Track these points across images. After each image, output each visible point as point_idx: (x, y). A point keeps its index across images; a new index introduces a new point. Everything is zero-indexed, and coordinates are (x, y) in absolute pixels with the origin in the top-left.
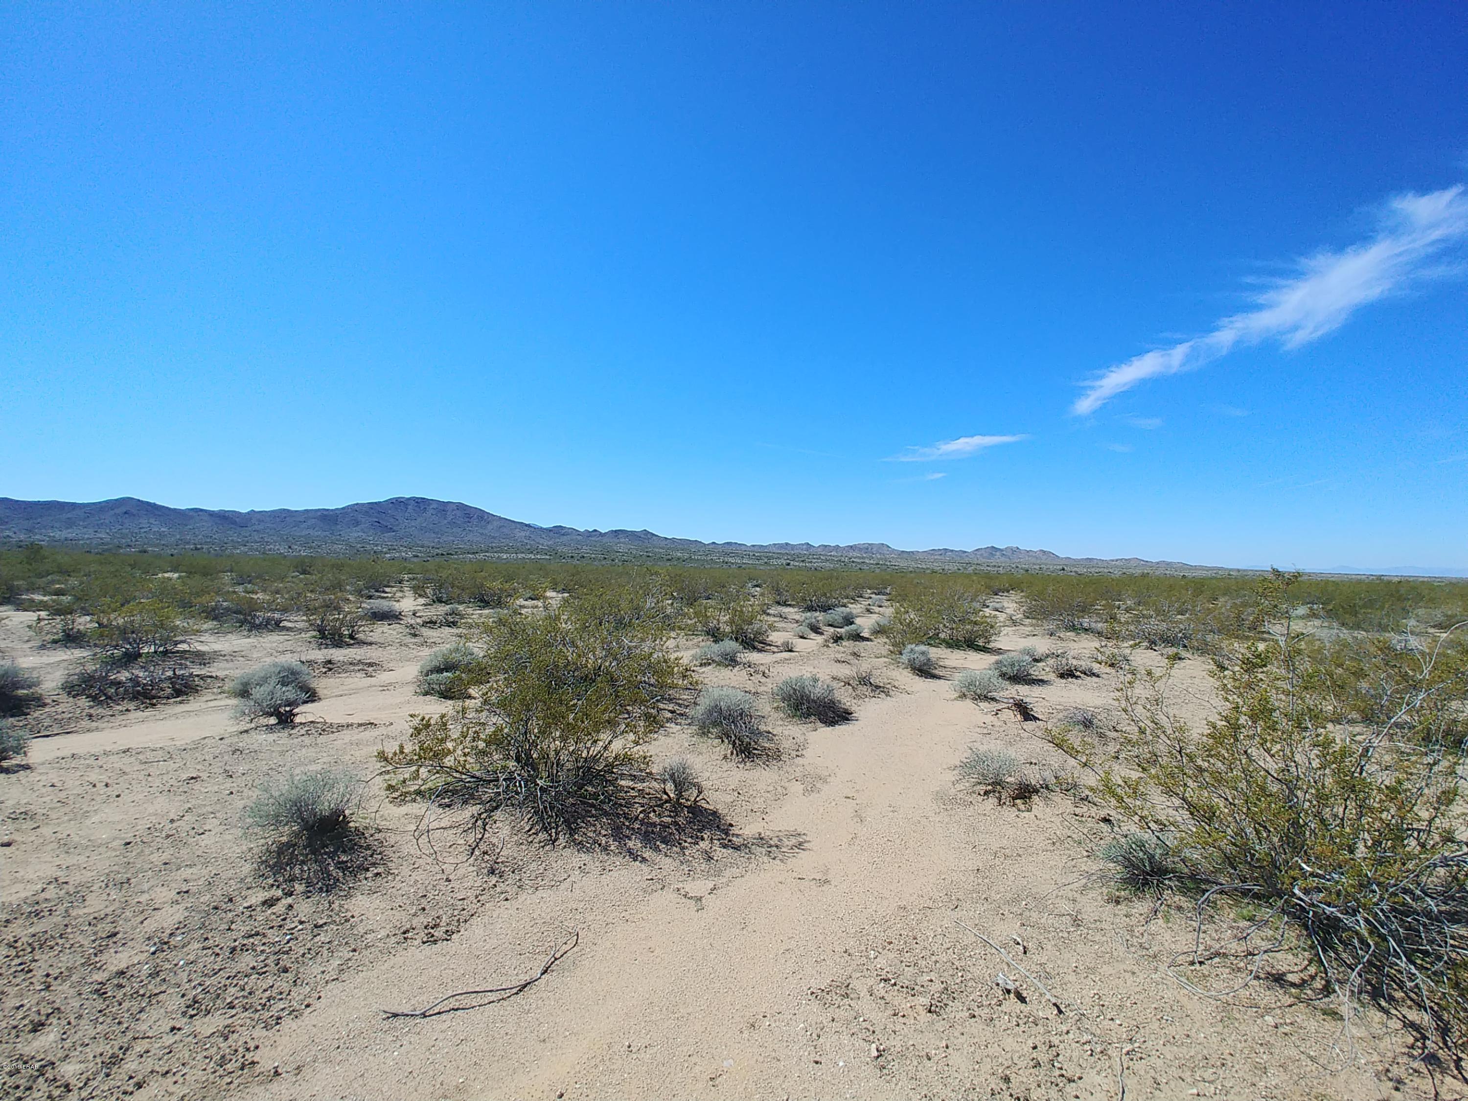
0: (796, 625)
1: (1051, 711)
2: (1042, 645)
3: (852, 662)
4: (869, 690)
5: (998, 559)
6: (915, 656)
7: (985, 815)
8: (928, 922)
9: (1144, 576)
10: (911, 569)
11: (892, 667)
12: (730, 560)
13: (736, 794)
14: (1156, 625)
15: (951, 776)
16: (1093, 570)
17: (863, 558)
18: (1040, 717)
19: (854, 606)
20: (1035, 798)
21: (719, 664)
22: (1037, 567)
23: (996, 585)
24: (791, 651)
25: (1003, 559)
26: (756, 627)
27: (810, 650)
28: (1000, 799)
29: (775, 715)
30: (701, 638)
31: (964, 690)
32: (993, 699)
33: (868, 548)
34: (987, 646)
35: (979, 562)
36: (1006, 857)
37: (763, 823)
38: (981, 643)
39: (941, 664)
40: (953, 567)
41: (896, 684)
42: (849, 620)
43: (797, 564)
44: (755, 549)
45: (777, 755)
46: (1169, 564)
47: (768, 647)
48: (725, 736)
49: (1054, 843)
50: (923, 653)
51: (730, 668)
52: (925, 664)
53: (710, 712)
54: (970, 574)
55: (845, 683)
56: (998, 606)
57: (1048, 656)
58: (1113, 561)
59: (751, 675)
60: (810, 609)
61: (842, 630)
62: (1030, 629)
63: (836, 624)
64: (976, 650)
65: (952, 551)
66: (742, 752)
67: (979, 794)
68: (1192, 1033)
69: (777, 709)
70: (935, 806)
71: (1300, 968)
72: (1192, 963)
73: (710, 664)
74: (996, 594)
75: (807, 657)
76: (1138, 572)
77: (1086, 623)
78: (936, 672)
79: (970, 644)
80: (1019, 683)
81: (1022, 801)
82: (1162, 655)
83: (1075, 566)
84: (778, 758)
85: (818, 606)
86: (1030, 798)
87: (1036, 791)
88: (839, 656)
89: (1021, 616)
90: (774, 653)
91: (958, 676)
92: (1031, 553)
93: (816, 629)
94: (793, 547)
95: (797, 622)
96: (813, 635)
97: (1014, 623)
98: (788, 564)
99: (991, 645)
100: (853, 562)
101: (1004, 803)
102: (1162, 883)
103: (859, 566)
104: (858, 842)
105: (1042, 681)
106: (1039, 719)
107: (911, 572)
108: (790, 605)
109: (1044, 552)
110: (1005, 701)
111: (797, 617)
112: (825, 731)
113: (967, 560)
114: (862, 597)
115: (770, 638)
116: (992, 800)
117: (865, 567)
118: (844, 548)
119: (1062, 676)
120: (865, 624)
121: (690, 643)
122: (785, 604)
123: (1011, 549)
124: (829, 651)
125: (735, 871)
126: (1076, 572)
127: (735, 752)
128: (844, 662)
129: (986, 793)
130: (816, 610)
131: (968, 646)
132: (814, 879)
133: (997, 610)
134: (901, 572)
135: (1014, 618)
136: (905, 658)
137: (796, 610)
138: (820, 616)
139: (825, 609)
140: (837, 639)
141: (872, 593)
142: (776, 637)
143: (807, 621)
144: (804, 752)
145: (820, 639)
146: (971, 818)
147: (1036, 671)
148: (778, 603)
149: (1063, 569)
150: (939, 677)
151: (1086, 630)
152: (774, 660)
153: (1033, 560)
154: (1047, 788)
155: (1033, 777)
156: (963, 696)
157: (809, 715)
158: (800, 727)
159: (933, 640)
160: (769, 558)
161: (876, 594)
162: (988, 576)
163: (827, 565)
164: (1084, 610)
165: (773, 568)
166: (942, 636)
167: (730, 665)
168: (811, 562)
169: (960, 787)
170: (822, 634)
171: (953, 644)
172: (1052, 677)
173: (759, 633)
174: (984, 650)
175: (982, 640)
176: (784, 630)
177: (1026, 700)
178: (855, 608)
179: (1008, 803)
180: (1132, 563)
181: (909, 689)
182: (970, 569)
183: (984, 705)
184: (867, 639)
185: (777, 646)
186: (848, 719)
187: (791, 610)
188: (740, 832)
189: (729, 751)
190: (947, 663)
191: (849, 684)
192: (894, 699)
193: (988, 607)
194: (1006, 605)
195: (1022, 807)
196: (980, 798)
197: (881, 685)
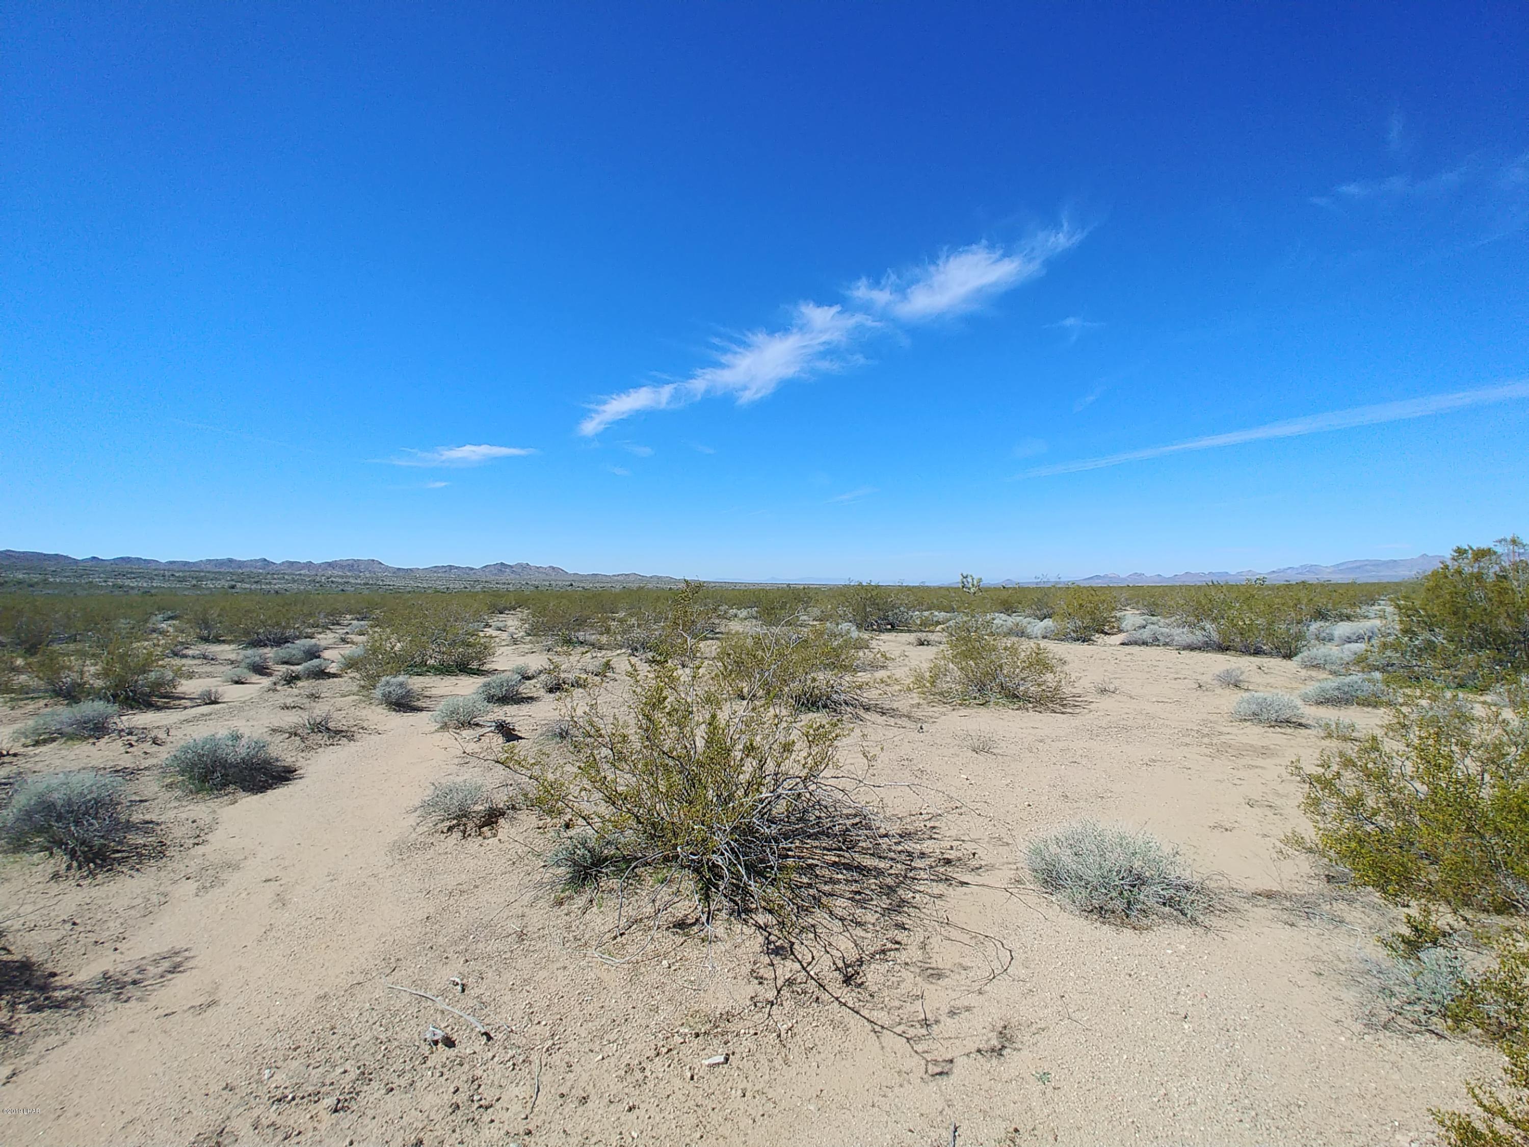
0: (230, 667)
1: (535, 727)
2: (536, 662)
3: (307, 706)
4: (326, 738)
5: (507, 576)
6: (391, 689)
7: (446, 853)
8: (354, 1002)
9: (640, 588)
10: (409, 589)
11: (363, 705)
12: (127, 582)
13: (68, 926)
14: (638, 634)
15: (412, 819)
16: (597, 585)
17: (347, 577)
18: (523, 736)
19: (322, 636)
20: (502, 821)
21: (71, 737)
22: (547, 583)
23: (502, 603)
24: (215, 702)
25: (513, 576)
26: (152, 676)
27: (247, 698)
28: (464, 832)
29: (165, 795)
30: (42, 703)
31: (446, 719)
32: (477, 725)
33: (353, 565)
34: (481, 668)
35: (488, 579)
36: (462, 892)
37: (117, 956)
38: (474, 665)
39: (427, 694)
40: (458, 586)
41: (365, 725)
42: (313, 654)
43: (248, 586)
44: (175, 567)
45: (160, 851)
46: (659, 578)
47: (177, 702)
48: (54, 844)
49: (514, 863)
50: (401, 685)
51: (91, 741)
52: (403, 697)
53: (28, 814)
54: (477, 592)
55: (291, 734)
56: (500, 624)
57: (541, 672)
58: (614, 576)
59: (131, 745)
60: (257, 644)
61: (299, 668)
62: (529, 646)
63: (293, 660)
64: (469, 674)
65: (457, 568)
66: (88, 861)
67: (442, 832)
68: (606, 1004)
69: (170, 786)
70: (389, 860)
71: (692, 909)
72: (615, 938)
73: (54, 740)
74: (501, 613)
75: (242, 707)
76: (634, 586)
77: (581, 635)
78: (419, 704)
79: (463, 668)
80: (508, 704)
81: (489, 827)
82: (641, 660)
83: (581, 581)
84: (162, 854)
85: (268, 639)
86: (497, 822)
87: (503, 814)
88: (289, 701)
89: (522, 633)
90: (185, 708)
91: (443, 703)
92: (541, 570)
93: (261, 669)
94: (241, 564)
95: (232, 662)
96: (256, 678)
97: (515, 641)
98: (233, 587)
99: (486, 667)
100: (332, 582)
101: (470, 835)
102: (600, 872)
103: (341, 588)
104: (273, 933)
105: (531, 698)
106: (521, 738)
107: (409, 592)
108: (224, 642)
109: (554, 568)
110: (489, 724)
111: (233, 656)
112: (249, 803)
113: (474, 577)
114: (339, 624)
115: (180, 689)
116: (457, 835)
117: (349, 588)
118: (320, 565)
119: (551, 691)
120: (333, 658)
121: (18, 712)
122: (217, 640)
123: (520, 565)
124: (276, 696)
125: (53, 1040)
126: (583, 588)
127: (75, 864)
128: (294, 707)
129: (450, 829)
130: (265, 645)
131: (460, 671)
132: (192, 1007)
133: (500, 630)
134: (397, 592)
135: (515, 636)
136: (378, 693)
137: (233, 646)
138: (269, 653)
139: (280, 642)
140: (291, 680)
141: (352, 619)
142: (187, 687)
143: (248, 661)
144: (208, 837)
145: (266, 682)
146: (430, 862)
147: (527, 689)
148: (206, 640)
149: (572, 585)
150: (420, 709)
151: (582, 643)
152: (183, 718)
153: (544, 576)
154: (514, 808)
155: (501, 800)
156: (445, 727)
157: (225, 785)
158: (210, 803)
159: (420, 668)
160: (200, 579)
161: (358, 620)
162: (496, 594)
163: (295, 586)
164: (581, 623)
165: (207, 592)
166: (431, 662)
167: (90, 736)
168: (270, 583)
169: (420, 830)
170: (270, 675)
171: (444, 670)
172: (542, 692)
173: (158, 684)
174: (479, 672)
175: (475, 663)
176: (209, 675)
177: (508, 720)
178: (324, 639)
179: (473, 834)
180: (632, 578)
181: (380, 728)
182: (478, 588)
183: (467, 733)
184: (335, 676)
185: (191, 699)
186: (289, 780)
187: (226, 647)
188: (70, 981)
189: (64, 866)
190: (434, 692)
191: (296, 735)
192: (357, 743)
193: (490, 626)
194: (510, 623)
195: (489, 834)
196: (443, 836)
197: (345, 728)
